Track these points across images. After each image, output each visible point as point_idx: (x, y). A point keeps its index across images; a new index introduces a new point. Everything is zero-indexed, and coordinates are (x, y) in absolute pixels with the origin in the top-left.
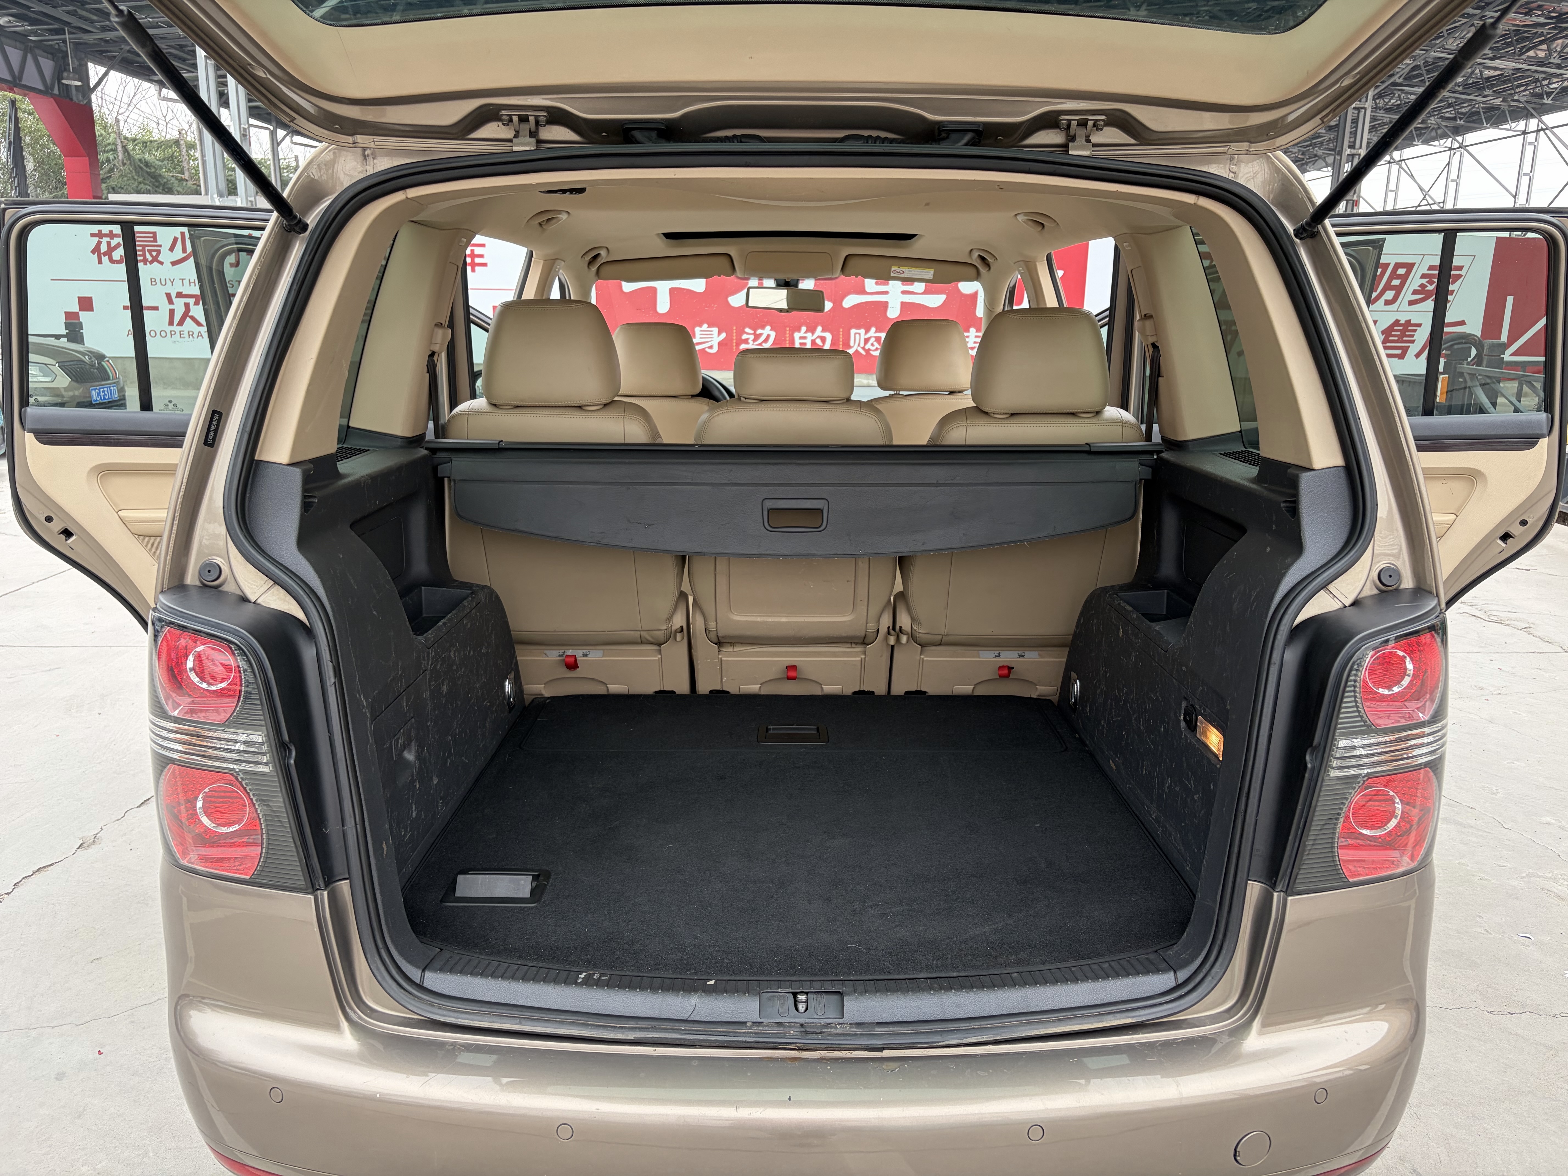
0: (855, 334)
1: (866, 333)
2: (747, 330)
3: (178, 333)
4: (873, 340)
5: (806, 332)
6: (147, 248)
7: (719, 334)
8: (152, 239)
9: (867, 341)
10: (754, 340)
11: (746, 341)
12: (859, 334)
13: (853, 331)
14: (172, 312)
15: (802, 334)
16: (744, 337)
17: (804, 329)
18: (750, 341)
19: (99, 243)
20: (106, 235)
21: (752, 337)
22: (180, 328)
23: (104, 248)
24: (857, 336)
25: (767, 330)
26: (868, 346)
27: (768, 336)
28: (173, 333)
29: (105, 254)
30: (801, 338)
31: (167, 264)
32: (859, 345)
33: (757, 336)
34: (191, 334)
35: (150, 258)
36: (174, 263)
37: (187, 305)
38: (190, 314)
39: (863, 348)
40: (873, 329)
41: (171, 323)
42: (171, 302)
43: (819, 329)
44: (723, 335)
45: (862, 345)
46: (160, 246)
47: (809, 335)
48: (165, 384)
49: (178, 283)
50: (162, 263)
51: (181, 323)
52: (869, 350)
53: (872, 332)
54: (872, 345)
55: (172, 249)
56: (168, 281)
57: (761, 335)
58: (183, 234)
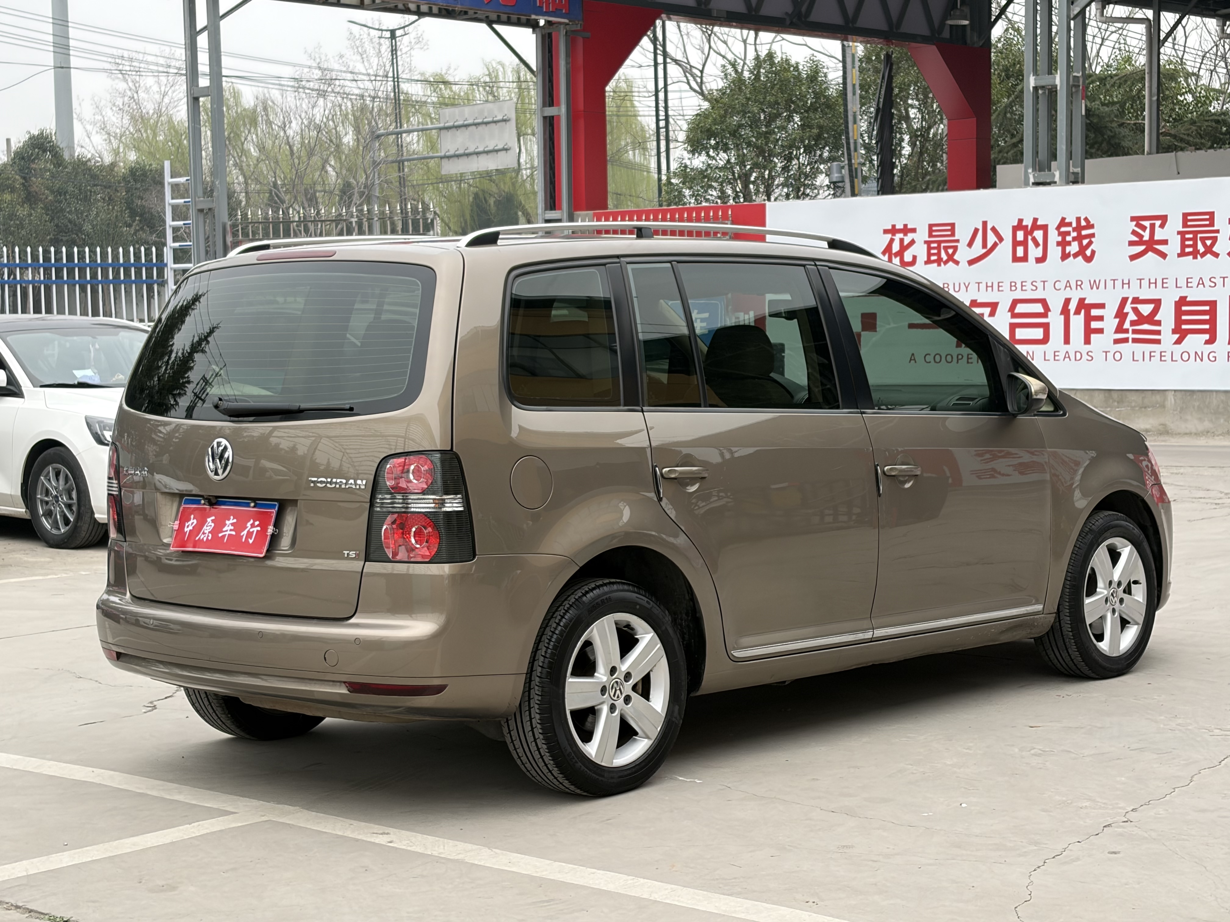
6: (943, 245)
8: (949, 233)
19: (892, 241)
20: (900, 231)
23: (896, 247)
28: (960, 357)
29: (896, 255)
31: (964, 263)
35: (944, 257)
36: (971, 262)
37: (981, 316)
46: (957, 241)
49: (973, 287)
50: (957, 263)
55: (970, 244)
56: (962, 286)
58: (985, 224)
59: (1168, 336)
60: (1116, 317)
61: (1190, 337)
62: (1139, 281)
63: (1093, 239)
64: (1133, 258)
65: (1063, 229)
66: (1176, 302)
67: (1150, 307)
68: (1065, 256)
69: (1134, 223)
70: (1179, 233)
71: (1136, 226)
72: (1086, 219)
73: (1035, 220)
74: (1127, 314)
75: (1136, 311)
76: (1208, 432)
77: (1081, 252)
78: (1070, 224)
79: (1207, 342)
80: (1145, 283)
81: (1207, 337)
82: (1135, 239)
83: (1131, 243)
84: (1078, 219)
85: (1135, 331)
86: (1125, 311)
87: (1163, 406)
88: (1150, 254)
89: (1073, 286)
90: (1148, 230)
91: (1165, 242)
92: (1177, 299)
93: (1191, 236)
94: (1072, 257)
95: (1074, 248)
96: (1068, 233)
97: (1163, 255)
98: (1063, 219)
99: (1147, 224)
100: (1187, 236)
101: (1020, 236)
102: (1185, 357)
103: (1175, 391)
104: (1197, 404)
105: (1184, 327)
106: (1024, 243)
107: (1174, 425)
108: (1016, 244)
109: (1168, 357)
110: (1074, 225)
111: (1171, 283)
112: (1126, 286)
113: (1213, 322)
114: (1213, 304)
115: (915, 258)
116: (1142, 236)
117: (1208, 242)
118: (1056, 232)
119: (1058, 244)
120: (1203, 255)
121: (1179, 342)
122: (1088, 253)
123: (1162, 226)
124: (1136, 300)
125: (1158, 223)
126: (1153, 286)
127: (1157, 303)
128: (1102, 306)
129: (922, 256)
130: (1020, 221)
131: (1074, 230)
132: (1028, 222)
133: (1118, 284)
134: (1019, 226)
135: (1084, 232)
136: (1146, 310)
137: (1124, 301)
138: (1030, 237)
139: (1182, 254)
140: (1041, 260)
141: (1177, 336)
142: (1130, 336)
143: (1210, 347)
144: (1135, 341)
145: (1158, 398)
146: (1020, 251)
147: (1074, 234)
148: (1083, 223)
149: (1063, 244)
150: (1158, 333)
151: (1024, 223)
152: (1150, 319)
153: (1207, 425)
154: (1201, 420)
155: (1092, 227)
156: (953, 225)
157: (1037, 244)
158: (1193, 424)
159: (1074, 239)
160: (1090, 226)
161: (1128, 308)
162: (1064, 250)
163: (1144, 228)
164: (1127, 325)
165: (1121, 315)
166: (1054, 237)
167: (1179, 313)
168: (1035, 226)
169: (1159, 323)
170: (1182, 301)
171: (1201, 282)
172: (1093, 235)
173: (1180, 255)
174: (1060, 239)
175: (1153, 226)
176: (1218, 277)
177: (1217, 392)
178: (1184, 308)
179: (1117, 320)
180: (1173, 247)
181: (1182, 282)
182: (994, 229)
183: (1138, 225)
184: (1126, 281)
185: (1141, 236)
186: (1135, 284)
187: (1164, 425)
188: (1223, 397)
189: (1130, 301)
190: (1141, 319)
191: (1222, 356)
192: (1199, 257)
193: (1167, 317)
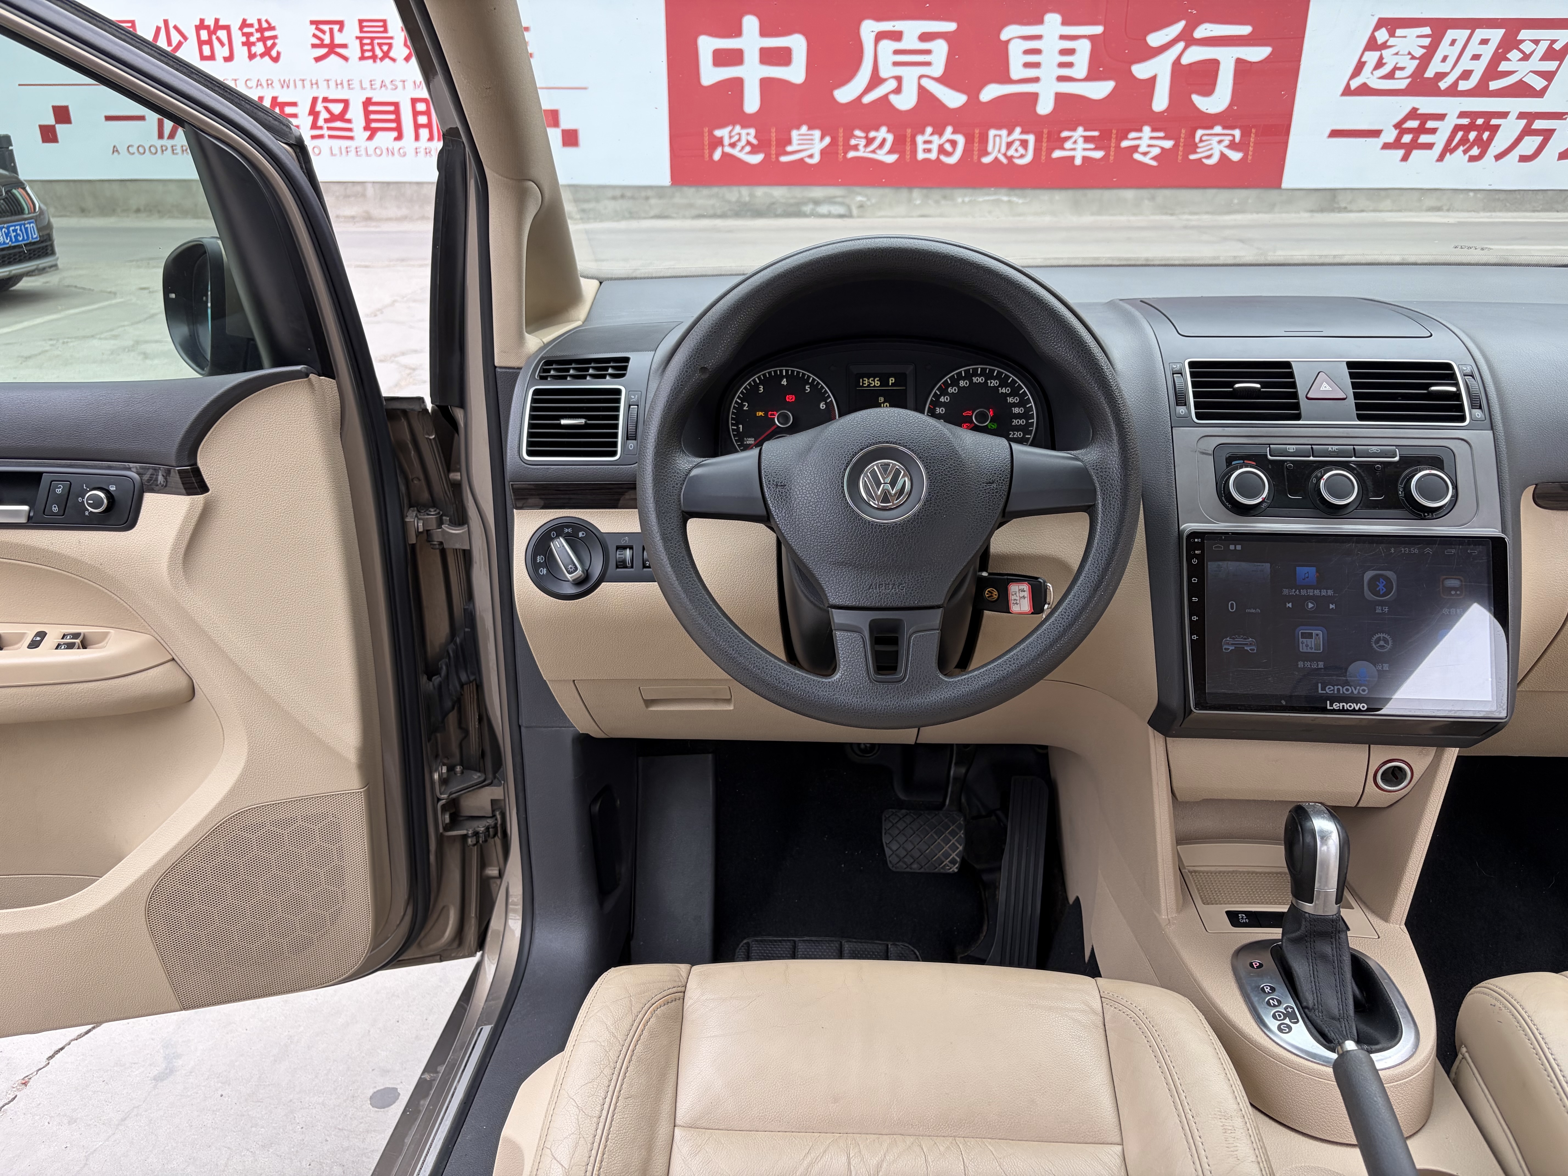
0: (995, 136)
1: (1009, 134)
2: (858, 133)
3: (170, 149)
4: (1017, 143)
5: (932, 134)
7: (822, 138)
8: (131, 28)
9: (1009, 145)
10: (866, 146)
11: (855, 148)
12: (1000, 136)
13: (992, 133)
15: (926, 137)
16: (853, 142)
17: (929, 130)
18: (861, 147)
21: (863, 142)
22: (172, 141)
24: (998, 139)
25: (883, 133)
26: (1011, 152)
27: (884, 140)
28: (164, 148)
30: (926, 142)
32: (999, 151)
33: (870, 141)
39: (1005, 155)
40: (1018, 130)
41: (161, 136)
43: (949, 129)
44: (827, 140)
45: (1003, 150)
47: (935, 138)
48: (159, 212)
51: (172, 135)
52: (1012, 157)
53: (1017, 133)
54: (1016, 150)
55: (155, 41)
57: (874, 139)
58: (166, 22)
59: (360, 134)
60: (310, 114)
61: (380, 134)
62: (326, 82)
63: (276, 41)
64: (318, 59)
65: (246, 30)
66: (363, 103)
67: (340, 106)
68: (252, 56)
69: (314, 27)
70: (357, 38)
72: (267, 21)
73: (217, 21)
74: (319, 112)
75: (327, 109)
77: (267, 52)
78: (251, 26)
79: (396, 139)
80: (332, 84)
81: (395, 134)
82: (317, 42)
83: (314, 46)
84: (259, 21)
85: (329, 129)
86: (317, 109)
87: (364, 195)
88: (333, 56)
89: (265, 84)
90: (328, 34)
91: (345, 46)
92: (364, 99)
93: (368, 41)
94: (258, 58)
95: (259, 48)
96: (251, 34)
97: (346, 59)
98: (244, 21)
99: (326, 28)
100: (365, 41)
101: (204, 35)
102: (378, 152)
103: (374, 182)
104: (393, 193)
105: (374, 125)
106: (209, 42)
107: (376, 212)
108: (201, 43)
109: (363, 152)
110: (256, 26)
111: (356, 84)
113: (398, 120)
114: (396, 105)
117: (385, 48)
118: (240, 33)
119: (244, 44)
120: (382, 59)
121: (370, 138)
122: (274, 53)
123: (340, 31)
124: (325, 100)
125: (336, 28)
126: (340, 87)
127: (346, 102)
128: (294, 104)
130: (202, 21)
131: (257, 31)
132: (210, 22)
133: (307, 84)
134: (201, 26)
135: (267, 34)
136: (337, 109)
137: (315, 100)
138: (214, 37)
139: (362, 58)
140: (229, 59)
141: (368, 133)
142: (325, 132)
143: (398, 144)
144: (330, 137)
145: (359, 188)
146: (206, 50)
147: (258, 35)
148: (265, 25)
149: (248, 44)
150: (350, 130)
151: (206, 23)
152: (342, 117)
153: (404, 211)
155: (273, 28)
156: (132, 22)
157: (222, 44)
158: (392, 210)
159: (259, 40)
160: (271, 28)
161: (320, 107)
162: (249, 51)
163: (324, 32)
164: (321, 122)
165: (314, 113)
166: (238, 38)
167: (367, 113)
168: (218, 26)
169: (349, 121)
170: (368, 102)
171: (383, 85)
172: (275, 37)
173: (360, 59)
174: (244, 39)
175: (331, 30)
176: (398, 81)
178: (371, 108)
179: (311, 118)
180: (353, 51)
181: (366, 84)
182: (175, 27)
183: (317, 29)
184: (314, 82)
185: (322, 40)
186: (323, 84)
187: (367, 212)
188: (415, 187)
189: (320, 100)
190: (333, 118)
191: (411, 152)
192: (378, 61)
193: (356, 113)
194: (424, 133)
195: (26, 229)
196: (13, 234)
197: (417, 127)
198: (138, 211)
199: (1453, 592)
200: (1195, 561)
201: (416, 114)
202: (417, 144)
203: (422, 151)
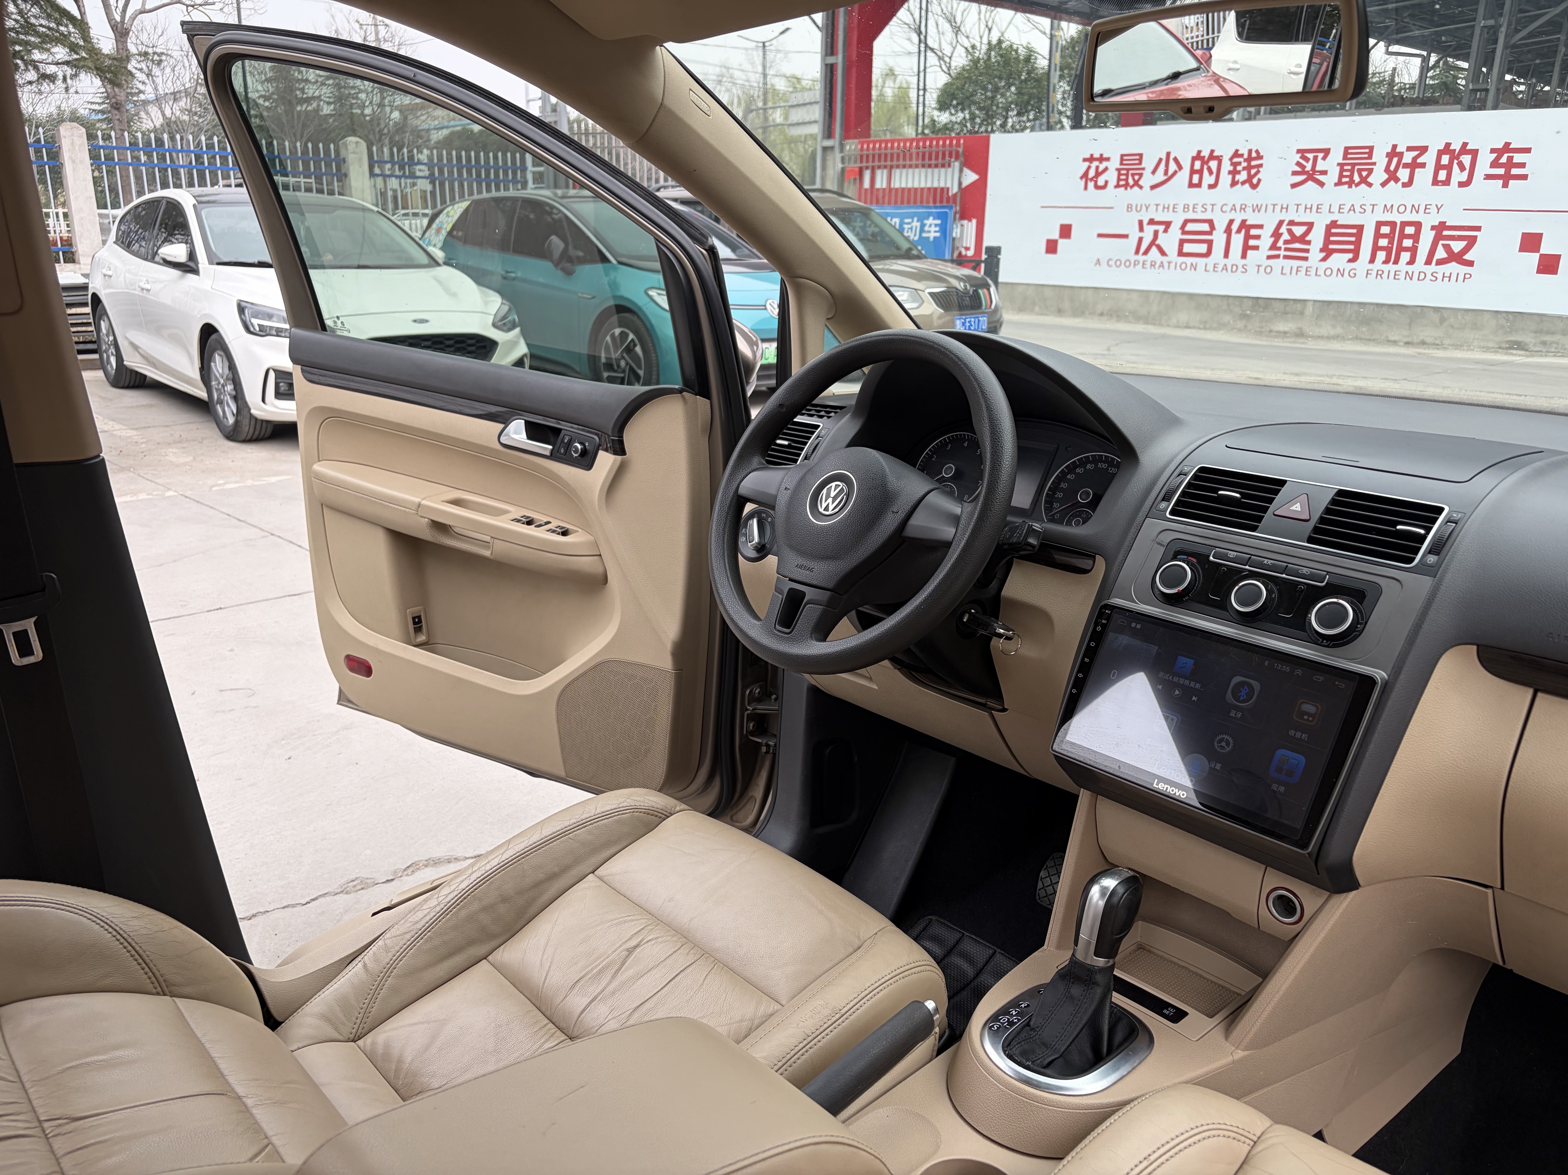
3: (1141, 264)
6: (1131, 172)
8: (1137, 162)
14: (1140, 240)
19: (1089, 167)
20: (1096, 159)
22: (1144, 257)
23: (1092, 173)
28: (1137, 263)
29: (1091, 179)
31: (1147, 188)
34: (1153, 264)
35: (1131, 182)
36: (1153, 187)
37: (1156, 233)
38: (1157, 242)
41: (1137, 252)
42: (1141, 229)
46: (1143, 169)
48: (1118, 316)
49: (1153, 208)
50: (1141, 187)
51: (1146, 252)
55: (1154, 172)
56: (1143, 206)
58: (1168, 154)
59: (1315, 254)
60: (1272, 236)
61: (1335, 256)
62: (1296, 207)
63: (1260, 169)
64: (1294, 186)
65: (1236, 160)
66: (1327, 225)
67: (1303, 229)
68: (1234, 183)
69: (1300, 155)
70: (1339, 164)
71: (1301, 158)
72: (1257, 152)
73: (1212, 151)
74: (1282, 234)
75: (1290, 232)
76: (1338, 336)
77: (1249, 180)
78: (1242, 156)
79: (1350, 261)
80: (1302, 208)
81: (1350, 256)
82: (1298, 169)
83: (1295, 173)
84: (1250, 151)
85: (1286, 249)
86: (1281, 231)
87: (1302, 313)
88: (1310, 183)
89: (1238, 209)
90: (1311, 162)
91: (1324, 173)
92: (1328, 223)
93: (1349, 167)
94: (1240, 185)
95: (1243, 176)
96: (1240, 163)
97: (1321, 184)
98: (1237, 151)
99: (1310, 156)
100: (1346, 168)
101: (1198, 165)
103: (1315, 301)
104: (1332, 313)
105: (1331, 247)
106: (1200, 172)
107: (1309, 330)
108: (1193, 172)
109: (1313, 272)
110: (1246, 156)
111: (1325, 209)
112: (1284, 210)
113: (1358, 244)
114: (1360, 227)
115: (1106, 182)
116: (1305, 167)
117: (1364, 174)
118: (1229, 163)
119: (1230, 172)
120: (1358, 184)
121: (1324, 259)
122: (1255, 181)
123: (1324, 158)
124: (1292, 223)
125: (1321, 155)
126: (1308, 211)
127: (1310, 225)
128: (1260, 227)
129: (1113, 182)
130: (1199, 152)
131: (1245, 160)
132: (1206, 153)
133: (1278, 208)
134: (1198, 157)
135: (1253, 163)
136: (1299, 231)
137: (1281, 223)
138: (1205, 167)
139: (1339, 183)
140: (1213, 186)
141: (1323, 255)
142: (1282, 253)
143: (1352, 265)
144: (1286, 257)
145: (1299, 306)
146: (1196, 179)
147: (1245, 164)
148: (1254, 155)
149: (1234, 173)
150: (1307, 251)
151: (1202, 154)
152: (1302, 239)
153: (1339, 330)
154: (1334, 326)
155: (1261, 158)
156: (1141, 155)
157: (1210, 172)
158: (1326, 329)
159: (1244, 169)
160: (1259, 157)
161: (1283, 229)
162: (1234, 178)
163: (1307, 160)
164: (1280, 244)
165: (1276, 235)
166: (1226, 166)
167: (1328, 235)
168: (1212, 157)
169: (1309, 243)
170: (1332, 225)
171: (1352, 209)
172: (1261, 165)
173: (1336, 185)
174: (1231, 168)
175: (1316, 158)
176: (1368, 205)
177: (1352, 303)
178: (1334, 231)
179: (1273, 239)
180: (1332, 177)
181: (1335, 209)
182: (1176, 159)
183: (1303, 157)
184: (1285, 206)
185: (1303, 167)
186: (1292, 208)
187: (1300, 329)
188: (1356, 308)
189: (1286, 223)
190: (1294, 239)
191: (1361, 273)
192: (1353, 186)
193: (1317, 237)
194: (1381, 255)
195: (979, 321)
196: (968, 324)
197: (1376, 248)
198: (1102, 314)
199: (1306, 717)
200: (1099, 628)
201: (1378, 235)
202: (1371, 266)
203: (1374, 273)
